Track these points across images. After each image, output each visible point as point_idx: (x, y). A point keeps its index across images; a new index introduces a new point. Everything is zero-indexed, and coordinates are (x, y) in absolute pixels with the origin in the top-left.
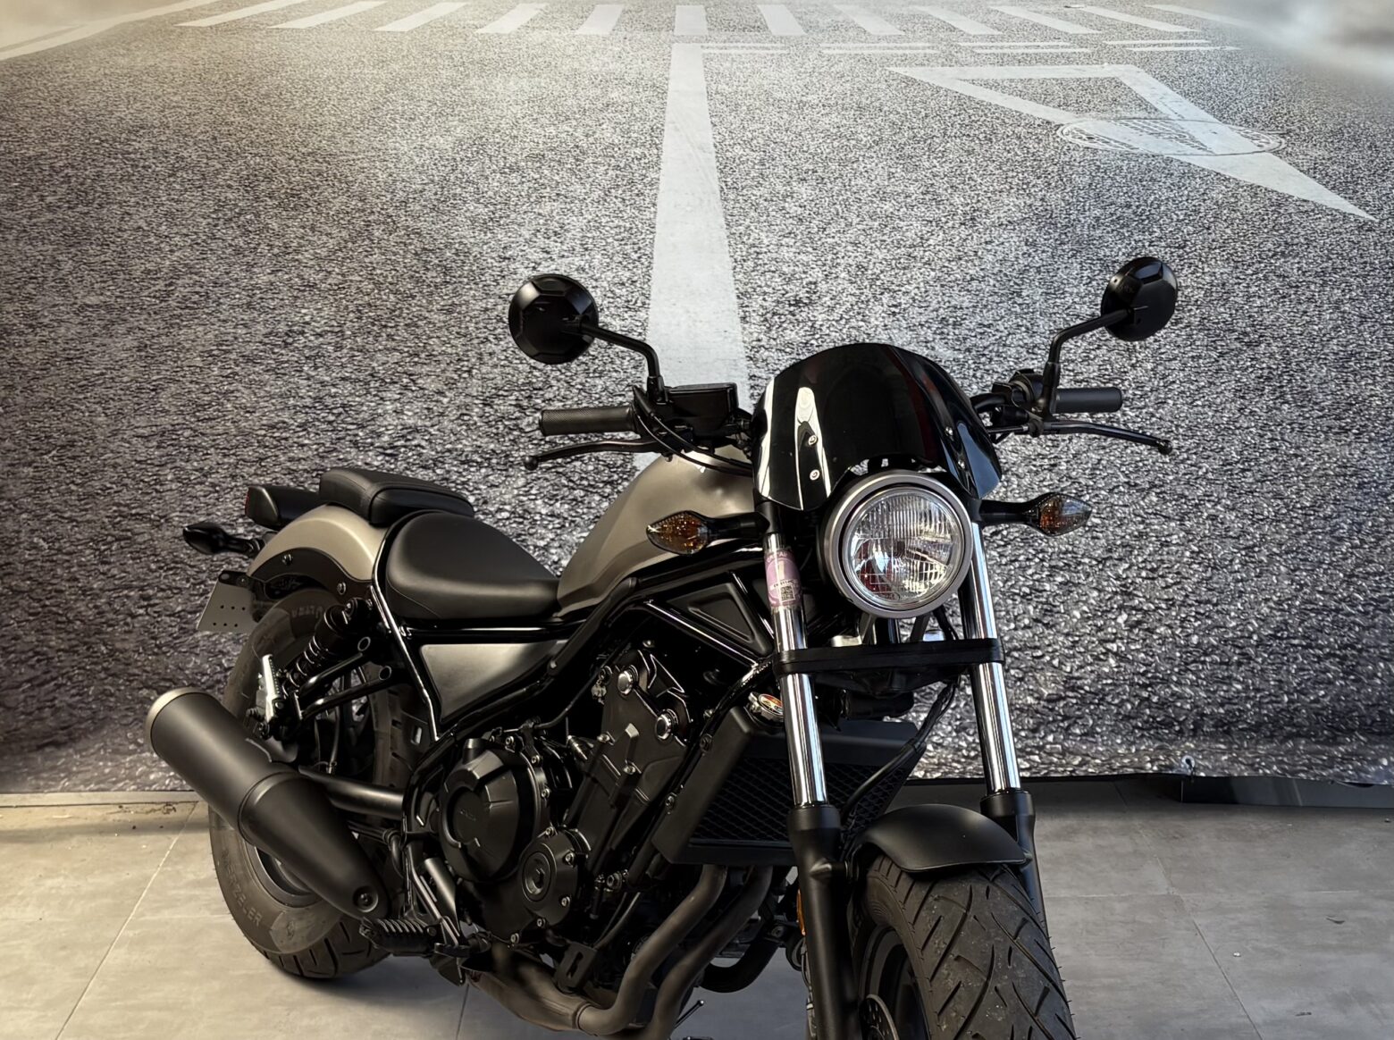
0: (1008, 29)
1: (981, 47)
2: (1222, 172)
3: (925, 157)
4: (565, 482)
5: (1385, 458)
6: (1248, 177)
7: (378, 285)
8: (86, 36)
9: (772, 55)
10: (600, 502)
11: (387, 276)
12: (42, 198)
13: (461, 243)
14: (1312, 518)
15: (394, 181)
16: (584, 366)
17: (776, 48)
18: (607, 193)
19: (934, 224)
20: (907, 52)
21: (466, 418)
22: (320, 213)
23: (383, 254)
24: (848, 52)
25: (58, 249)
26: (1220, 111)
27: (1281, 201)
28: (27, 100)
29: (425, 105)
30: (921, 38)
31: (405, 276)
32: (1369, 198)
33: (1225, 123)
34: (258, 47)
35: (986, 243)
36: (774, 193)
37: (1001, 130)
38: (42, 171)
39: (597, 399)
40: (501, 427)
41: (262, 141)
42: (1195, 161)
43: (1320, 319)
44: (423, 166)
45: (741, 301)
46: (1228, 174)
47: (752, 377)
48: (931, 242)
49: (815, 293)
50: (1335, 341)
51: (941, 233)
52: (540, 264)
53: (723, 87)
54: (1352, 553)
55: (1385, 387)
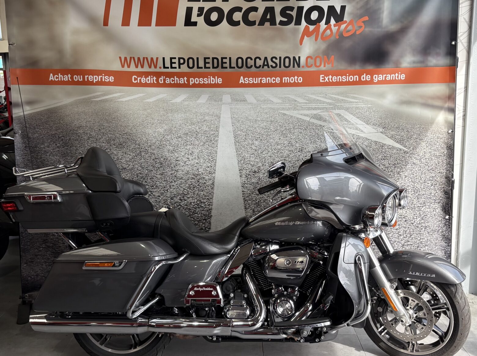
0: (310, 101)
1: (303, 106)
2: (367, 138)
3: (289, 134)
4: (192, 219)
5: (412, 214)
6: (374, 139)
7: (143, 168)
8: (67, 103)
9: (248, 108)
10: (202, 225)
11: (145, 166)
12: (56, 145)
13: (165, 156)
14: (393, 229)
15: (148, 140)
16: (198, 189)
17: (249, 106)
18: (204, 143)
19: (291, 151)
20: (284, 107)
21: (166, 203)
22: (128, 149)
23: (144, 160)
24: (268, 107)
25: (60, 158)
26: (367, 122)
27: (383, 146)
28: (52, 119)
29: (156, 121)
30: (287, 103)
31: (150, 165)
32: (407, 145)
33: (368, 125)
34: (112, 106)
35: (305, 156)
36: (249, 143)
37: (309, 127)
38: (56, 138)
39: (201, 197)
40: (176, 205)
41: (112, 130)
42: (360, 135)
43: (394, 176)
44: (155, 136)
45: (240, 172)
46: (369, 138)
47: (243, 191)
48: (290, 156)
49: (260, 169)
50: (398, 182)
51: (293, 154)
52: (186, 162)
53: (235, 116)
54: (404, 239)
55: (412, 195)
